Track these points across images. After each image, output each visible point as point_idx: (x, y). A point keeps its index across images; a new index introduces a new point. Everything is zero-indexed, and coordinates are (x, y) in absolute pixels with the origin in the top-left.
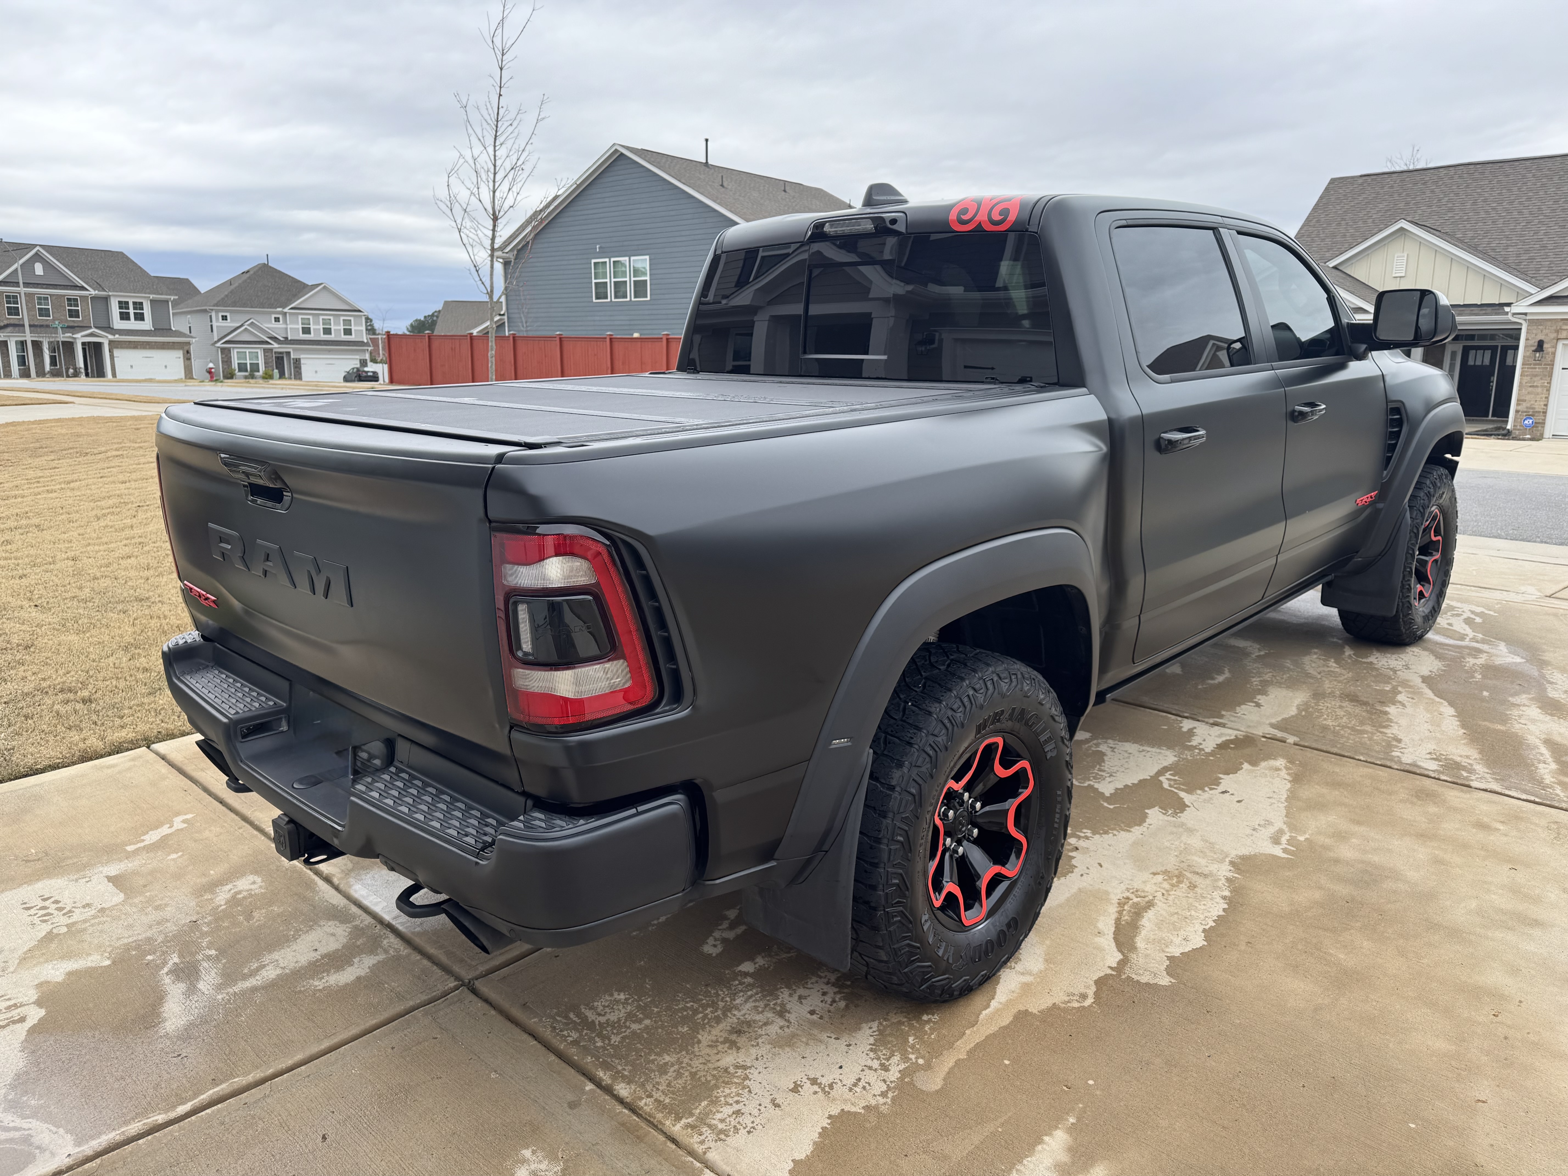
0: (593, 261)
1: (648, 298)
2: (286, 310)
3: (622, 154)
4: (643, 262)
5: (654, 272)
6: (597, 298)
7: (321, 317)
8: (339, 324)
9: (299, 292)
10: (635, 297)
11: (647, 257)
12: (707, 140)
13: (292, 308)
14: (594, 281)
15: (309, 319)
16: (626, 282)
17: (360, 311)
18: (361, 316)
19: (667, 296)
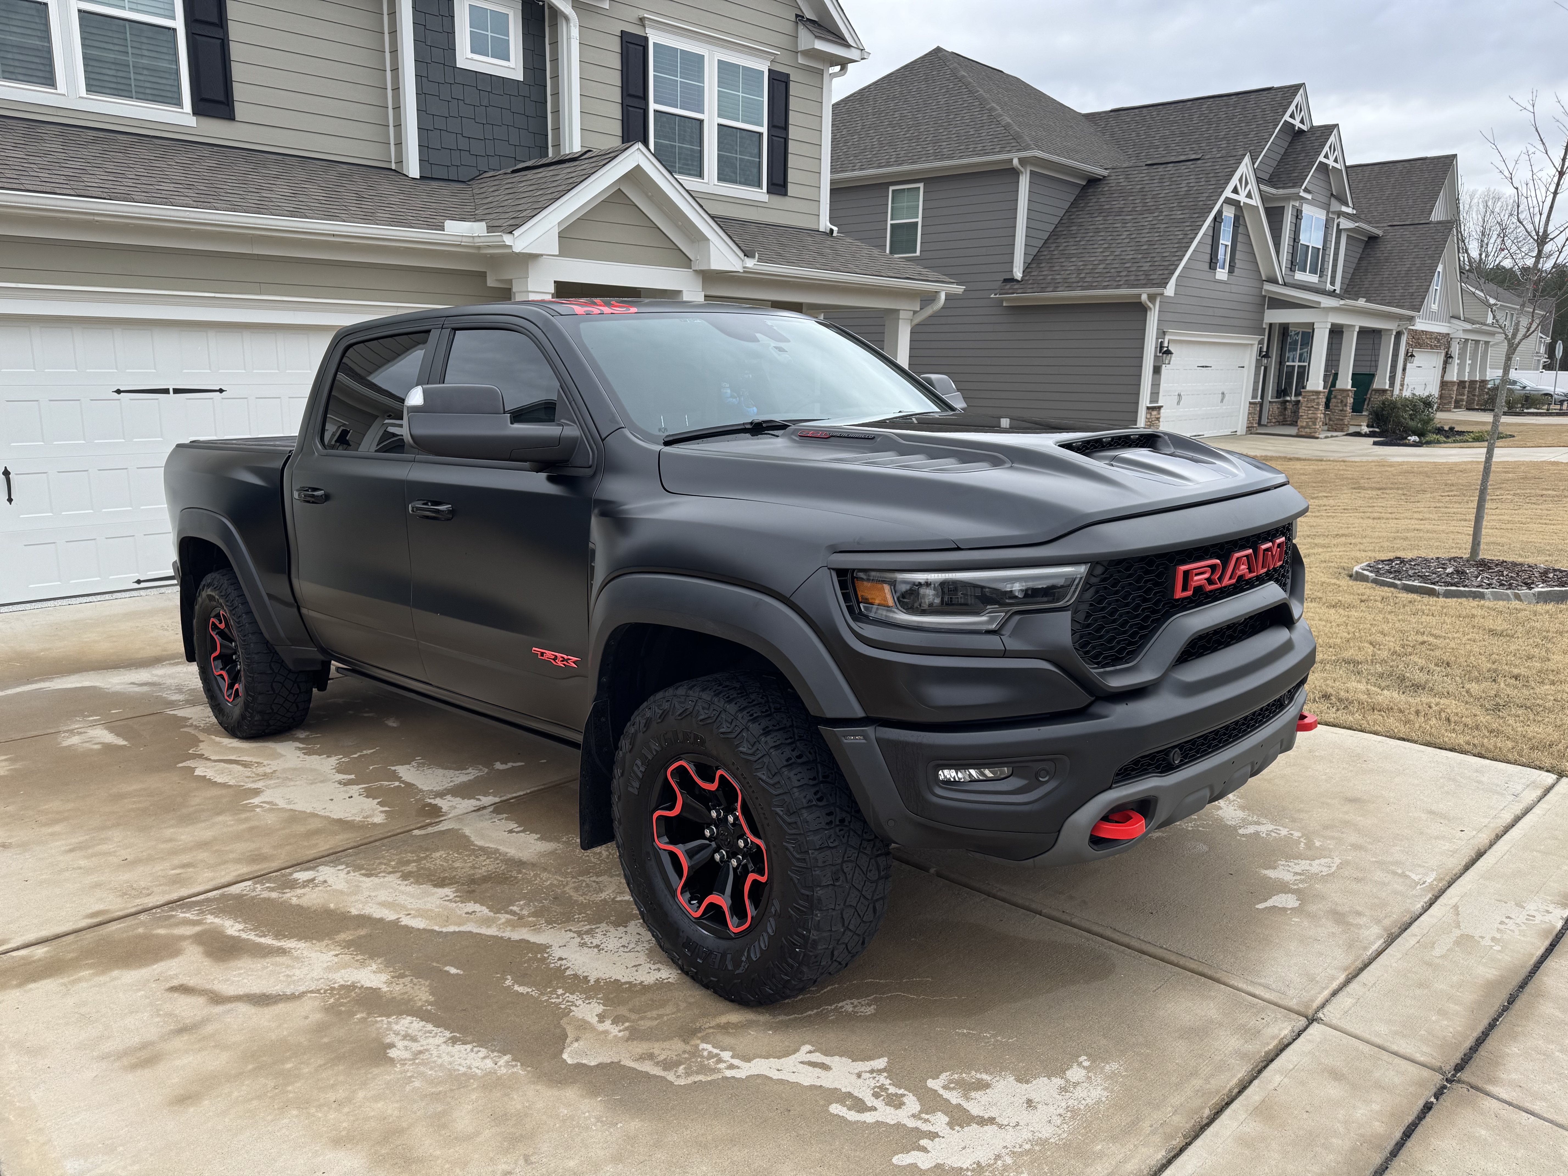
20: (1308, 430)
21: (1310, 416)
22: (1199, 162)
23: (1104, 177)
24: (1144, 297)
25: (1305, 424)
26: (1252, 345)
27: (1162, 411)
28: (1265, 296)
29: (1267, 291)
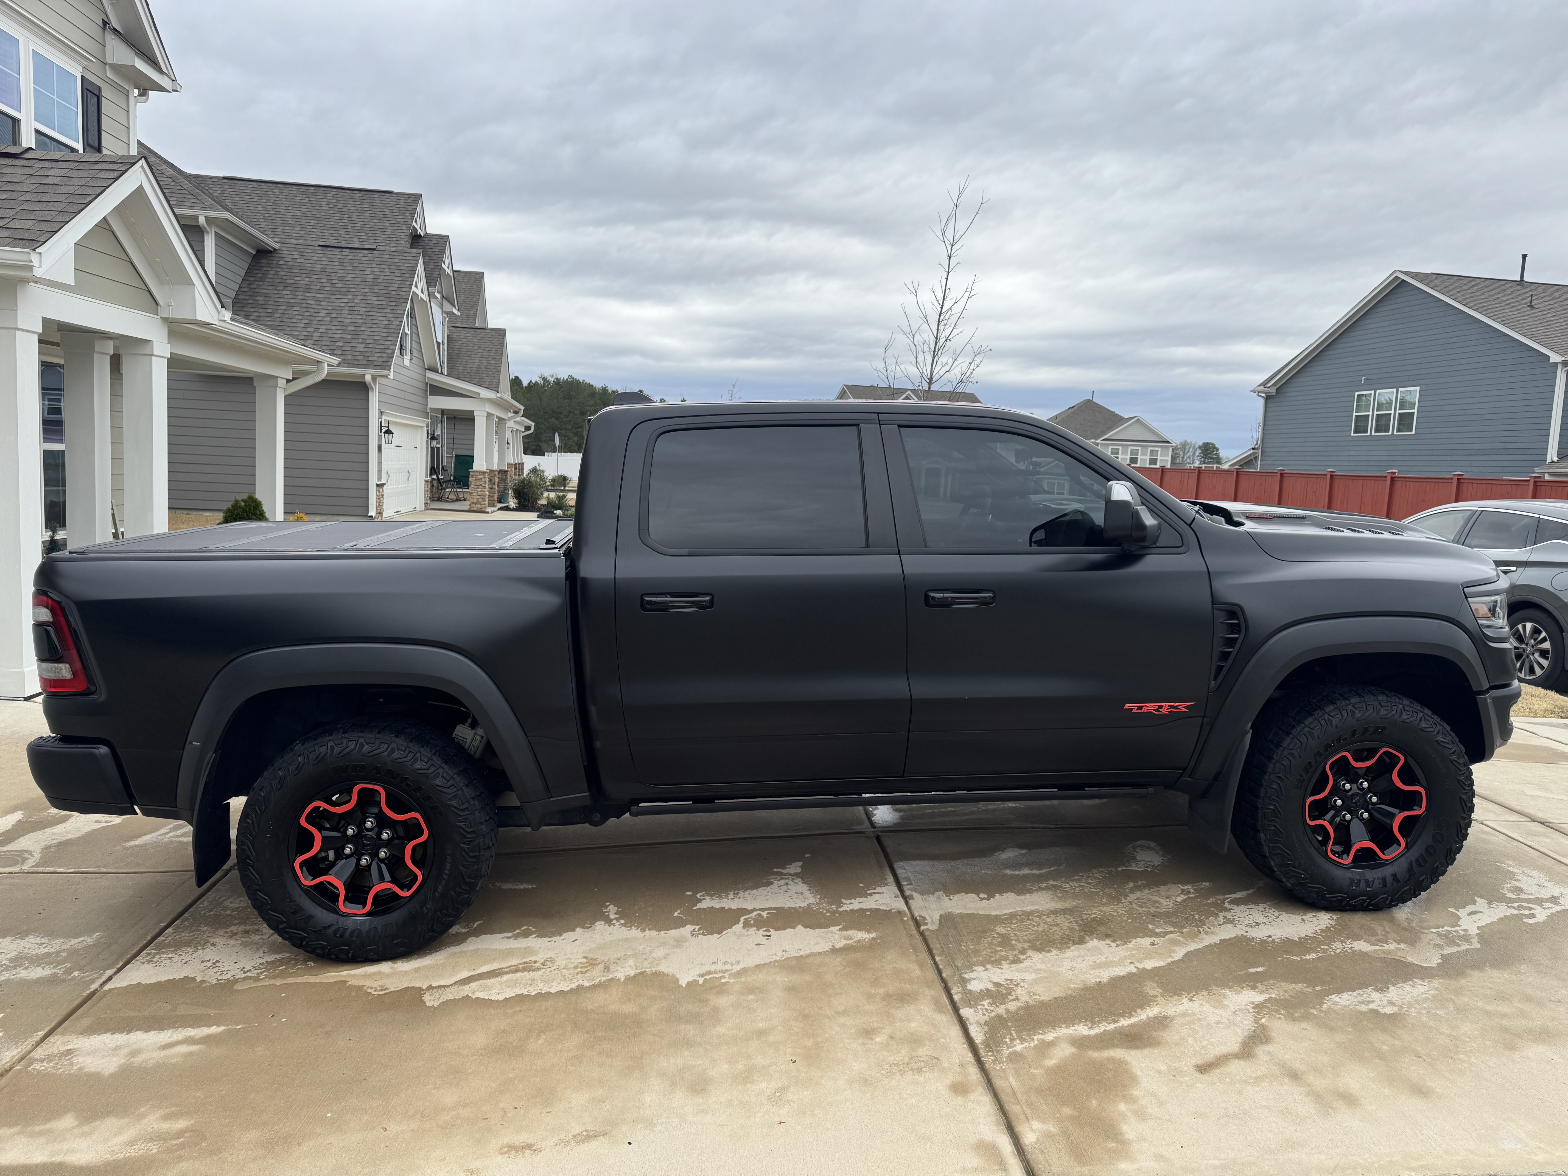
0: (1357, 393)
1: (1413, 432)
2: (1098, 441)
3: (1403, 281)
4: (1413, 393)
5: (1422, 404)
6: (1355, 432)
7: (1130, 448)
8: (1146, 455)
9: (1114, 425)
10: (1398, 431)
11: (1418, 388)
12: (1524, 256)
13: (1104, 440)
14: (1355, 414)
15: (1118, 449)
16: (1391, 414)
17: (1168, 442)
18: (1168, 447)
19: (1435, 430)
20: (479, 506)
21: (479, 493)
22: (375, 252)
23: (275, 250)
24: (368, 378)
25: (475, 500)
26: (422, 427)
27: (385, 487)
28: (427, 383)
29: (429, 378)
